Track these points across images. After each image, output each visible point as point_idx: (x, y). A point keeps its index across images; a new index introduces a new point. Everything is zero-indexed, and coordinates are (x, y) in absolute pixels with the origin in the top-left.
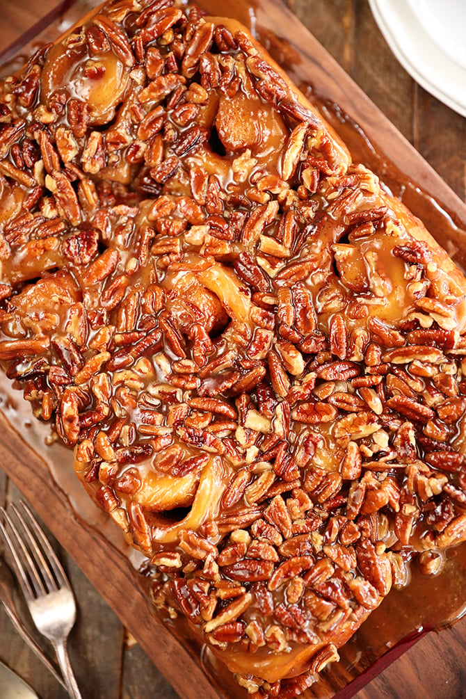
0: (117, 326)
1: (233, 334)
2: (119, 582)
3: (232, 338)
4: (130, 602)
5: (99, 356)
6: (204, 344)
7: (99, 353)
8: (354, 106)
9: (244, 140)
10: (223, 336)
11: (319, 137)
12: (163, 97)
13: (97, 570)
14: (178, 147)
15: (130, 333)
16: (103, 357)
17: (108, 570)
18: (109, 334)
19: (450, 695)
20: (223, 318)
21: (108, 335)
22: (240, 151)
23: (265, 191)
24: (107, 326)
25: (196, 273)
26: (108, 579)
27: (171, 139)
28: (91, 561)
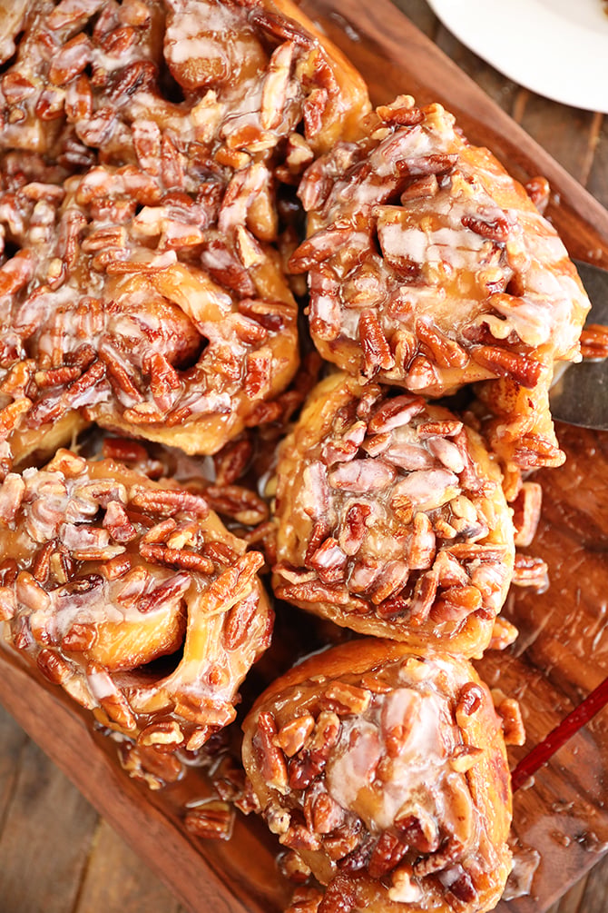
0: (39, 361)
1: (214, 362)
2: (73, 737)
3: (212, 368)
4: (92, 765)
5: (15, 405)
6: (167, 379)
7: (13, 401)
8: (370, 15)
9: (206, 73)
10: (199, 366)
11: (312, 60)
12: (85, 21)
13: (42, 723)
14: (112, 91)
15: (58, 369)
16: (20, 406)
17: (58, 721)
18: (28, 371)
19: (566, 866)
20: (192, 338)
21: (26, 374)
22: (202, 90)
23: (240, 150)
24: (23, 361)
25: (149, 274)
26: (58, 735)
27: (102, 81)
28: (32, 710)
